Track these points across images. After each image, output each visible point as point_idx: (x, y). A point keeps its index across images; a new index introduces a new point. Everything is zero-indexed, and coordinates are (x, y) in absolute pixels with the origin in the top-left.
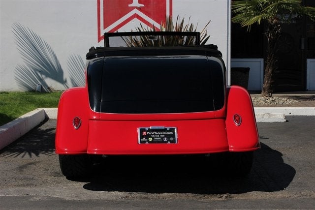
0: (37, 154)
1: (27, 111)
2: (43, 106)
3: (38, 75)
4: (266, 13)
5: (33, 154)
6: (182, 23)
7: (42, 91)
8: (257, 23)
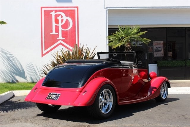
0: (7, 112)
1: (4, 92)
2: (12, 90)
3: (11, 74)
4: (124, 42)
5: (5, 112)
6: (83, 47)
7: (13, 82)
8: (119, 47)
